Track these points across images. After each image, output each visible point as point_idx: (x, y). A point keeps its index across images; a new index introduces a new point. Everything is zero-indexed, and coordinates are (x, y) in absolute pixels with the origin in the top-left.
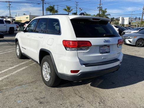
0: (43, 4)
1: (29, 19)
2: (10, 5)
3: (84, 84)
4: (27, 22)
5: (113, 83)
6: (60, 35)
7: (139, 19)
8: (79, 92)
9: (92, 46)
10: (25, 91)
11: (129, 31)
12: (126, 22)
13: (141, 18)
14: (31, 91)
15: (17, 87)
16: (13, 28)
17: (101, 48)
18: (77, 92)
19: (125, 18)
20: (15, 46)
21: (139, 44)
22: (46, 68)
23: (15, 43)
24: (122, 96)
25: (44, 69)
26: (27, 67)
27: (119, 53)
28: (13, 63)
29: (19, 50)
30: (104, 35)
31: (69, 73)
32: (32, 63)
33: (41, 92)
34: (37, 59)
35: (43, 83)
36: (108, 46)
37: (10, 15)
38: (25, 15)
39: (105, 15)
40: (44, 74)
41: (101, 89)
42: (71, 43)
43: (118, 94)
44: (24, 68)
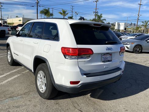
0: (37, 7)
1: (22, 22)
2: (2, 6)
3: (83, 95)
4: (20, 25)
5: (114, 94)
6: (59, 41)
7: (135, 25)
8: (78, 105)
9: (93, 55)
10: (16, 105)
11: (125, 36)
12: (122, 28)
13: (136, 24)
14: (24, 104)
15: (7, 100)
16: (4, 31)
17: (103, 57)
18: (76, 105)
19: (120, 24)
20: (6, 51)
21: (137, 50)
22: (41, 78)
23: (6, 47)
24: (125, 109)
25: (39, 79)
26: (19, 75)
27: (121, 62)
28: (4, 71)
29: (10, 55)
30: (107, 42)
31: (68, 85)
32: (25, 70)
33: (35, 106)
34: (31, 67)
35: (37, 95)
36: (110, 54)
37: (2, 17)
38: (18, 18)
39: (101, 20)
40: (38, 85)
41: (102, 101)
42: (71, 50)
43: (121, 106)
44: (16, 76)
